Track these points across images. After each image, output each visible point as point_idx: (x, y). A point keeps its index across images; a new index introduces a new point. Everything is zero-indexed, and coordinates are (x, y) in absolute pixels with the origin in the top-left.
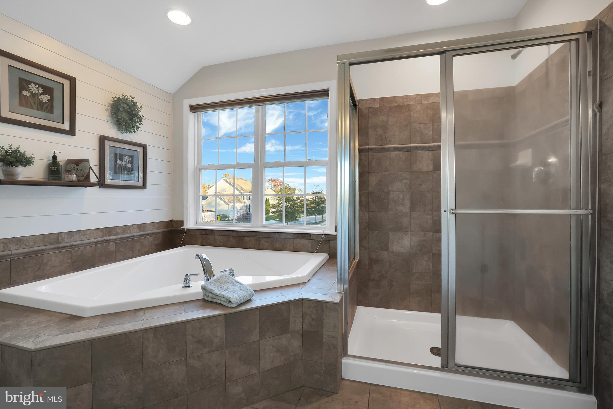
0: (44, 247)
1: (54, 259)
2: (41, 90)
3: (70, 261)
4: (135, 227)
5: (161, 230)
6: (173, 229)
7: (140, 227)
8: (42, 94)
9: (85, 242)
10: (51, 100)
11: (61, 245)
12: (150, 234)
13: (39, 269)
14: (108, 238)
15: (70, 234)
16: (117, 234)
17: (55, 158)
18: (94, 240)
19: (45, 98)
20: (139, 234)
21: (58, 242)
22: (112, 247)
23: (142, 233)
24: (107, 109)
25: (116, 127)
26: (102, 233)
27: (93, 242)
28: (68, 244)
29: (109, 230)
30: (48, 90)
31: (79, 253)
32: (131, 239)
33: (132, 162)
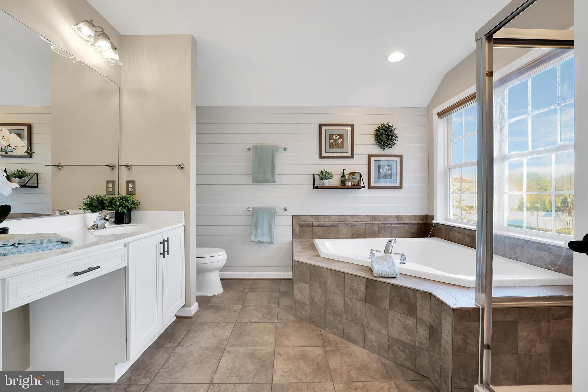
0: (339, 223)
1: (344, 230)
2: (338, 137)
3: (352, 233)
4: (393, 217)
5: (417, 222)
6: (427, 222)
7: (398, 217)
8: (339, 139)
9: (359, 223)
10: (343, 141)
11: (347, 223)
12: (406, 223)
13: (337, 234)
14: (373, 222)
15: (352, 217)
16: (380, 220)
17: (343, 173)
18: (365, 223)
19: (340, 141)
20: (396, 222)
21: (346, 221)
22: (376, 229)
23: (399, 222)
24: (373, 136)
25: (379, 147)
26: (370, 219)
27: (364, 224)
28: (350, 223)
29: (375, 217)
30: (341, 136)
31: (356, 229)
32: (390, 225)
33: (391, 170)
